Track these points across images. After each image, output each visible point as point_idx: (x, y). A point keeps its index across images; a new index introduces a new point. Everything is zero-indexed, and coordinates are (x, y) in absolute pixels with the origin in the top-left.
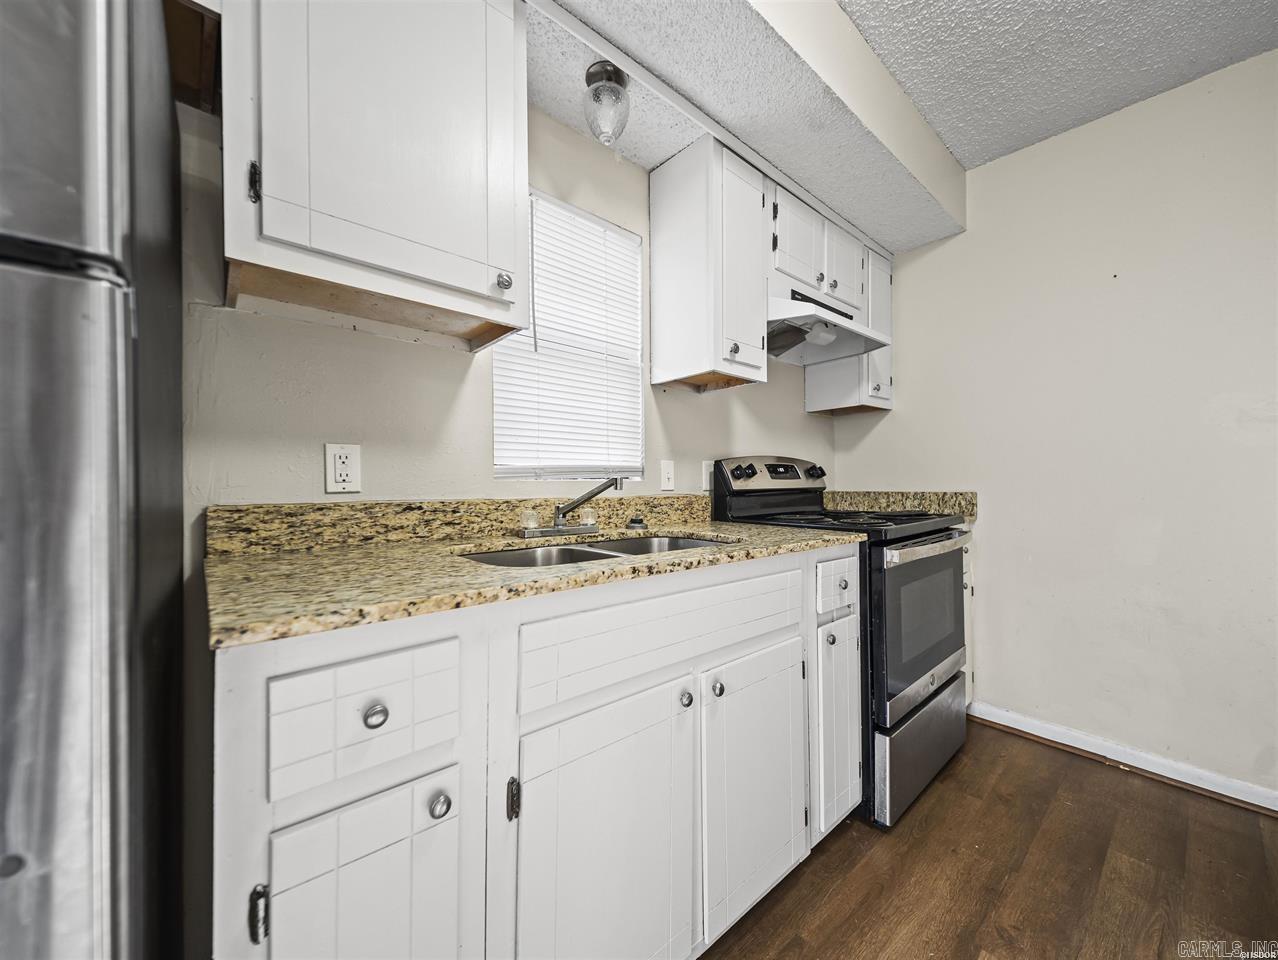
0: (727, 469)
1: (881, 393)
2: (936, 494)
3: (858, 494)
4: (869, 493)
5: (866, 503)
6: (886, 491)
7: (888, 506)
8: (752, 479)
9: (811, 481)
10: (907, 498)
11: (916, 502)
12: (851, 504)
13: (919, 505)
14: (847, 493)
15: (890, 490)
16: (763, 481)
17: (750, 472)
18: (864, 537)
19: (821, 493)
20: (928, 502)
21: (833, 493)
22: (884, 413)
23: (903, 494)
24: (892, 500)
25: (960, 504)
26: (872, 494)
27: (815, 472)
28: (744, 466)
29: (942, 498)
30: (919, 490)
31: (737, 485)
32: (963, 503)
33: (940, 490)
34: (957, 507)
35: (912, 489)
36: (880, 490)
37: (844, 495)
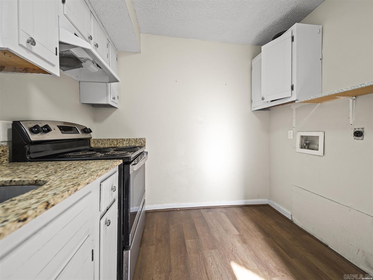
0: (26, 128)
1: (115, 101)
2: (134, 139)
3: (105, 140)
4: (110, 139)
5: (108, 143)
6: (117, 138)
7: (117, 144)
8: (48, 134)
9: (84, 134)
10: (124, 141)
11: (127, 142)
12: (102, 144)
13: (128, 143)
14: (100, 139)
15: (118, 138)
16: (56, 135)
17: (47, 129)
18: (121, 162)
19: (89, 140)
20: (131, 142)
21: (94, 140)
22: (116, 109)
23: (123, 139)
24: (119, 141)
25: (141, 142)
26: (111, 140)
27: (87, 131)
28: (41, 126)
29: (136, 140)
30: (128, 138)
31: (34, 138)
32: (142, 142)
33: (135, 138)
34: (140, 143)
35: (126, 138)
36: (114, 138)
37: (98, 141)
